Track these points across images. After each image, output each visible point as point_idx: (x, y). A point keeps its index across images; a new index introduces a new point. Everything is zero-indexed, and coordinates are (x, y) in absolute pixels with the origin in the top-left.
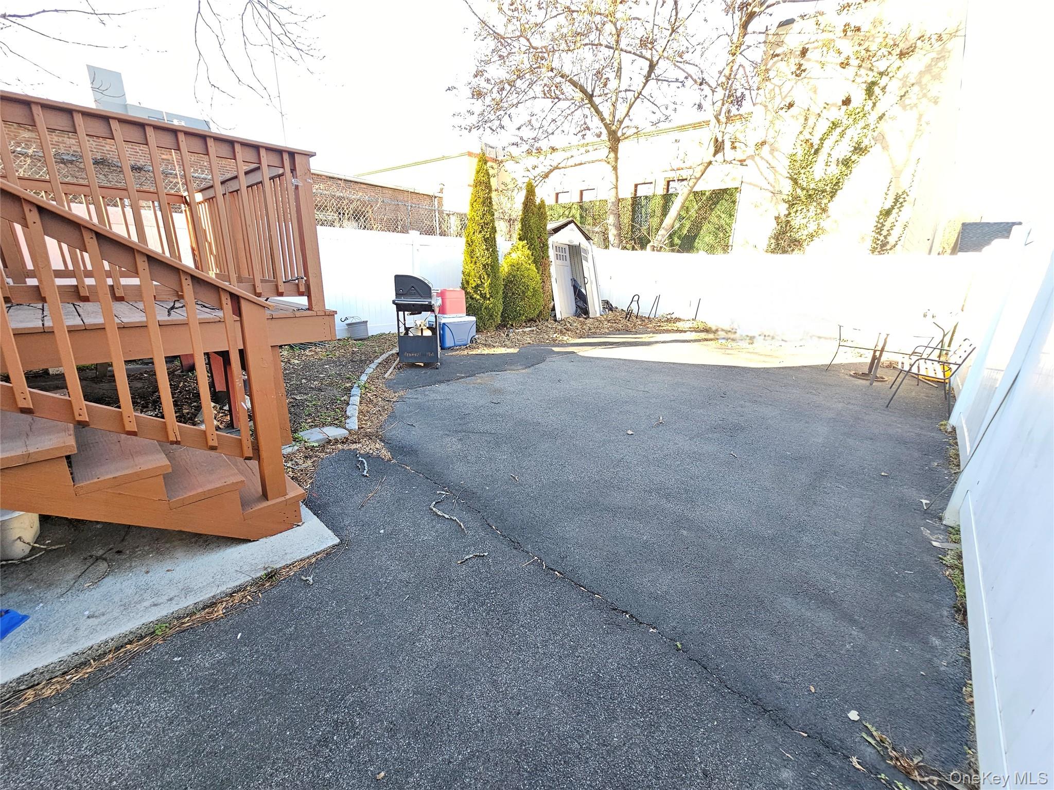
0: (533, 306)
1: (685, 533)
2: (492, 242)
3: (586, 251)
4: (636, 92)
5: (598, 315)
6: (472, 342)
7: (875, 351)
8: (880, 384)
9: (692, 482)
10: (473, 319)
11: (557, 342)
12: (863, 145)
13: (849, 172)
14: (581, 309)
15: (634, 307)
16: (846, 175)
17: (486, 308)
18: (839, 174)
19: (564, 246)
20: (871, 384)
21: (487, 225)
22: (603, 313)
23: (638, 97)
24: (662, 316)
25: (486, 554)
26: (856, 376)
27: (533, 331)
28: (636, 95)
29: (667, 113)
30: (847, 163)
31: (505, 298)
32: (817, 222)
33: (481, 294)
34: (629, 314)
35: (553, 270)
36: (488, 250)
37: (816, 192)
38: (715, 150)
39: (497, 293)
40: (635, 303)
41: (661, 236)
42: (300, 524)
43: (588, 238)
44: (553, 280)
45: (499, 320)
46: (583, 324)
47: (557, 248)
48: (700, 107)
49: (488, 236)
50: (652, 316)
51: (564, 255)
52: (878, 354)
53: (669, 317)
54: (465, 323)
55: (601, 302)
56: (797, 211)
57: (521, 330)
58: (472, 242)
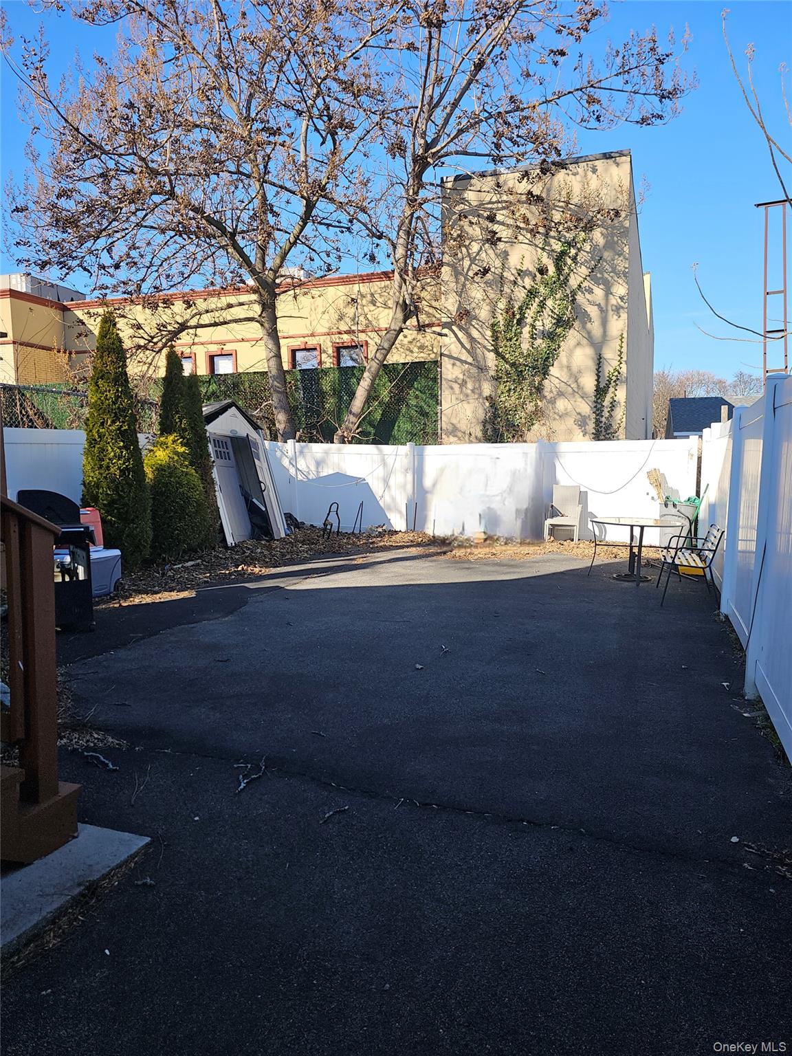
0: (198, 527)
1: (535, 747)
2: (132, 436)
3: (256, 444)
4: (292, 235)
5: (283, 535)
6: (116, 588)
7: (631, 547)
8: (646, 584)
9: (515, 703)
10: (117, 552)
11: (246, 576)
12: (565, 318)
13: (557, 346)
14: (260, 528)
15: (333, 519)
16: (554, 349)
17: (128, 536)
18: (547, 348)
19: (224, 440)
20: (638, 585)
21: (124, 411)
22: (289, 532)
23: (295, 243)
24: (371, 529)
25: (346, 808)
26: (619, 578)
27: (198, 564)
28: (292, 240)
29: (328, 260)
30: (551, 336)
31: (154, 518)
32: (534, 403)
33: (119, 513)
34: (326, 530)
35: (215, 474)
36: (125, 447)
37: (527, 368)
38: (405, 315)
39: (145, 511)
40: (333, 514)
41: (351, 421)
42: (76, 835)
43: (256, 427)
44: (217, 488)
45: (147, 552)
46: (269, 548)
47: (217, 443)
48: (372, 258)
49: (127, 427)
50: (357, 532)
51: (225, 450)
52: (636, 550)
53: (380, 530)
54: (107, 560)
55: (283, 515)
56: (510, 389)
57: (180, 566)
58: (99, 437)
